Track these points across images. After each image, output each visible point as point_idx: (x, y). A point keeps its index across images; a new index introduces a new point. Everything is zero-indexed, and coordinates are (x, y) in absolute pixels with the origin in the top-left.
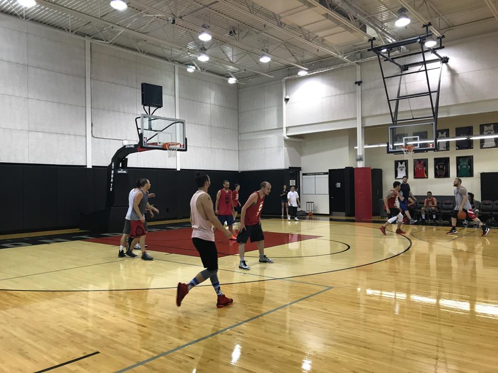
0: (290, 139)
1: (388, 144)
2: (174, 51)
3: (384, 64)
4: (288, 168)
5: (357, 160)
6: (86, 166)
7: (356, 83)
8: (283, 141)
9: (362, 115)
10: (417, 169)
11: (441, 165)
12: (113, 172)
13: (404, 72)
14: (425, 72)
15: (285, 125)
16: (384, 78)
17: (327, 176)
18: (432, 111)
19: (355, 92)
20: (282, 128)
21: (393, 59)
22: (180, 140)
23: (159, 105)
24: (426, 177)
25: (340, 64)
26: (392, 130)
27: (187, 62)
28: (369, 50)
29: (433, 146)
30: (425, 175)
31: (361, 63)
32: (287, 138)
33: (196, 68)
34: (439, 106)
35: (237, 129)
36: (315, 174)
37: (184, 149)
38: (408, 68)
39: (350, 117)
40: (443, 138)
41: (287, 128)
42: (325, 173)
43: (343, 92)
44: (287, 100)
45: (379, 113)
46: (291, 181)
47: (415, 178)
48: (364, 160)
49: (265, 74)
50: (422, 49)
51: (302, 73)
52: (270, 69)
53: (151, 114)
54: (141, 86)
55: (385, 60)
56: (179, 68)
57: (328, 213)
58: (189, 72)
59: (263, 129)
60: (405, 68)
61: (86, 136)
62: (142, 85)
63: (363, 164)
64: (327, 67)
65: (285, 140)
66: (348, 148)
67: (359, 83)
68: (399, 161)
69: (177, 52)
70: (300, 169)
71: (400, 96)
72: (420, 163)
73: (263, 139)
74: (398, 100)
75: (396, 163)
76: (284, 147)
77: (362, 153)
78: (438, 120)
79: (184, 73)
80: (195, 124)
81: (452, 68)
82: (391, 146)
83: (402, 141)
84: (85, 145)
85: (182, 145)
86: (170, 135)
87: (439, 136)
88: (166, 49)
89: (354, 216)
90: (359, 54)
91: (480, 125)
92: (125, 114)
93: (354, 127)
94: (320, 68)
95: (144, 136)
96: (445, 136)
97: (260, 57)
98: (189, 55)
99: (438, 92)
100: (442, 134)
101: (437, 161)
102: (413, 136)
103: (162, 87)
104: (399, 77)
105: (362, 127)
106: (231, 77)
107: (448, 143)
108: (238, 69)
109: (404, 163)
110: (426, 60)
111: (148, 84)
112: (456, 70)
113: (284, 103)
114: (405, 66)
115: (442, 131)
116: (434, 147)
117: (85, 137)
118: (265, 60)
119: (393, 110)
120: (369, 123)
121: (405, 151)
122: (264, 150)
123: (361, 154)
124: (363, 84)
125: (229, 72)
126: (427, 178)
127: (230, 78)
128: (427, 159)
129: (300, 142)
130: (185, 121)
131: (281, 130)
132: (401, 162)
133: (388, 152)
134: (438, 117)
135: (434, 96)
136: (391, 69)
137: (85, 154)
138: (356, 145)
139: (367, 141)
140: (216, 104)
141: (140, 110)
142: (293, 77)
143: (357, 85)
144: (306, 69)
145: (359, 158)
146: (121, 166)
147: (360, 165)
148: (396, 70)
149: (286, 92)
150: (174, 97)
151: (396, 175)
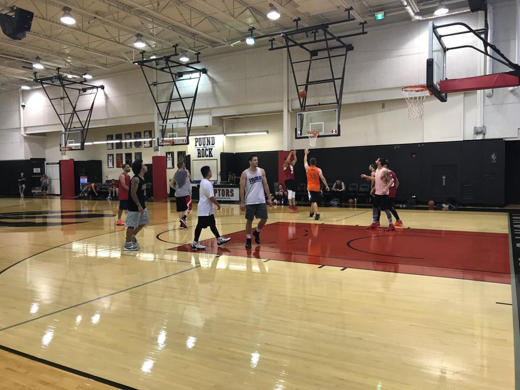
0: (29, 136)
4: (29, 159)
7: (61, 98)
8: (23, 138)
9: (64, 122)
10: (118, 161)
11: (128, 158)
15: (22, 126)
17: (58, 165)
20: (20, 128)
30: (121, 165)
32: (26, 135)
36: (53, 164)
39: (59, 123)
40: (128, 139)
41: (25, 128)
44: (23, 106)
46: (34, 169)
57: (59, 193)
60: (83, 90)
63: (67, 158)
65: (25, 137)
70: (44, 159)
72: (119, 156)
76: (24, 142)
93: (62, 130)
96: (130, 138)
100: (128, 136)
107: (131, 143)
109: (112, 156)
113: (21, 108)
115: (128, 134)
122: (12, 144)
132: (110, 155)
149: (22, 100)
151: (108, 165)
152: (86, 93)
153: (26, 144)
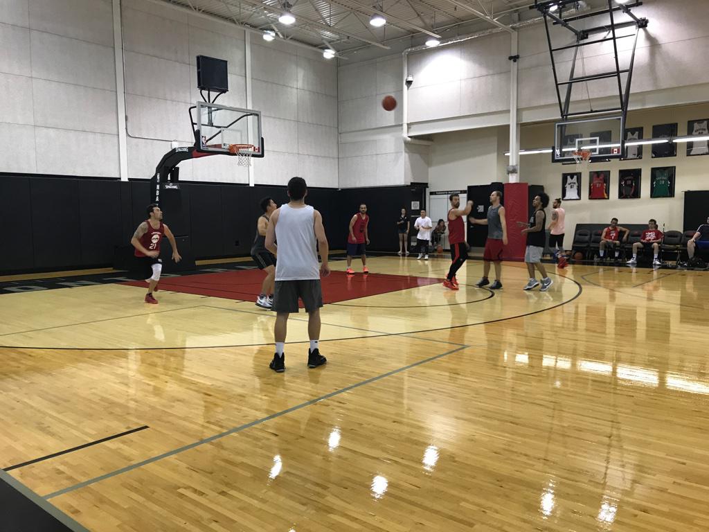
0: (413, 141)
1: (553, 148)
2: (244, 9)
3: (552, 28)
4: (409, 184)
5: (509, 172)
6: (120, 179)
7: (511, 58)
8: (403, 144)
9: (517, 106)
10: (595, 186)
11: (630, 179)
12: (158, 187)
13: (582, 42)
14: (612, 41)
15: (405, 121)
16: (551, 51)
17: (466, 195)
18: (619, 100)
19: (510, 71)
20: (402, 125)
21: (566, 21)
22: (253, 141)
23: (223, 89)
24: (606, 197)
25: (487, 29)
26: (560, 128)
27: (263, 25)
28: (531, 8)
29: (618, 153)
30: (605, 195)
31: (518, 28)
32: (409, 139)
33: (277, 34)
34: (631, 92)
35: (336, 126)
37: (260, 153)
38: (587, 35)
39: (500, 109)
40: (634, 140)
41: (408, 124)
42: (462, 192)
43: (491, 72)
44: (409, 83)
45: (542, 103)
46: (413, 203)
47: (590, 199)
48: (519, 172)
49: (377, 44)
50: (610, 7)
51: (432, 43)
52: (384, 36)
53: (211, 102)
54: (196, 59)
55: (554, 24)
56: (251, 34)
58: (265, 41)
59: (374, 126)
60: (584, 35)
61: (118, 135)
62: (198, 58)
63: (517, 179)
64: (468, 34)
65: (406, 143)
66: (496, 154)
67: (515, 58)
68: (568, 174)
69: (247, 10)
70: (426, 185)
71: (575, 77)
72: (598, 177)
73: (373, 141)
74: (570, 84)
75: (565, 177)
76: (404, 153)
77: (517, 161)
78: (628, 113)
79: (259, 43)
80: (274, 118)
81: (653, 36)
82: (558, 152)
83: (575, 144)
84: (117, 148)
85: (257, 147)
86: (239, 134)
87: (628, 138)
88: (232, 5)
90: (517, 14)
91: (689, 122)
92: (174, 103)
93: (507, 123)
94: (459, 35)
95: (202, 134)
96: (637, 137)
97: (370, 17)
98: (265, 15)
99: (630, 71)
100: (633, 134)
101: (623, 174)
102: (591, 136)
103: (226, 62)
104: (575, 48)
105: (517, 124)
106: (328, 48)
107: (640, 148)
108: (337, 37)
109: (575, 177)
110: (615, 22)
111: (207, 58)
112: (658, 39)
113: (405, 87)
114: (584, 32)
115: (633, 131)
116: (620, 154)
117: (116, 137)
118: (378, 22)
119: (563, 99)
120: (528, 118)
121: (578, 159)
122: (375, 157)
123: (514, 164)
124: (520, 60)
125: (324, 41)
126: (608, 198)
127: (326, 50)
128: (609, 172)
129: (429, 146)
130: (260, 112)
131: (398, 128)
133: (554, 161)
134: (628, 109)
135: (624, 77)
136: (563, 37)
137: (117, 161)
138: (508, 151)
139: (523, 145)
140: (306, 88)
141: (196, 97)
142: (418, 48)
143: (512, 61)
144: (438, 36)
145: (511, 170)
146: (169, 179)
147: (513, 179)
148: (570, 38)
149: (408, 71)
150: (244, 78)
151: (564, 195)
153: (407, 155)
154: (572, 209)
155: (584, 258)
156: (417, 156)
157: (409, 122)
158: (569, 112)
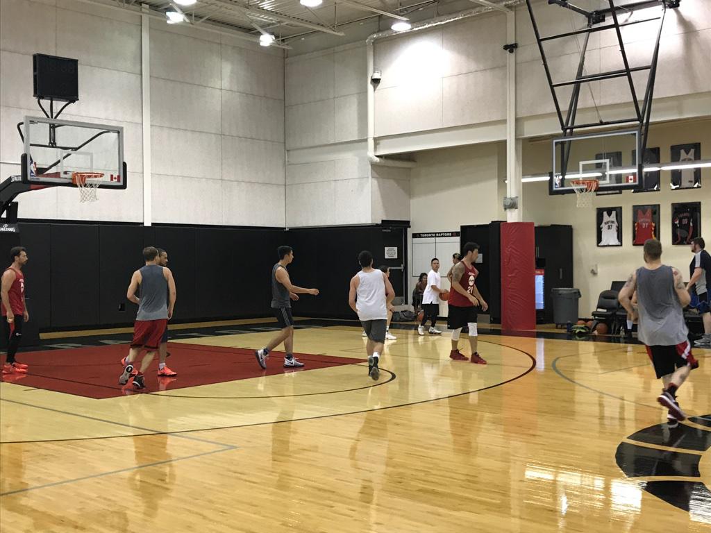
0: (383, 161)
4: (380, 222)
5: (506, 208)
7: (506, 47)
8: (370, 167)
9: (516, 115)
10: (640, 226)
11: (685, 218)
13: (596, 26)
14: (614, 30)
15: (371, 134)
16: (539, 41)
17: (458, 239)
18: (633, 108)
19: (505, 66)
20: (366, 140)
23: (71, 97)
25: (473, 8)
31: (515, 7)
32: (377, 160)
35: (283, 141)
36: (435, 235)
39: (494, 118)
41: (376, 140)
42: (454, 234)
43: (482, 67)
44: (376, 81)
45: (548, 110)
46: (386, 249)
47: (634, 245)
48: (521, 207)
51: (401, 27)
55: (550, 2)
56: (150, 18)
59: (331, 142)
60: (598, 17)
62: (35, 57)
63: (519, 215)
64: (450, 14)
65: (374, 165)
66: (496, 181)
67: (511, 48)
68: (604, 209)
70: (407, 224)
72: (644, 214)
73: (331, 161)
76: (370, 177)
77: (516, 192)
79: (161, 29)
81: (687, 19)
82: (557, 180)
83: (578, 169)
85: (116, 175)
86: (89, 157)
89: (500, 323)
93: (503, 139)
94: (439, 15)
95: (34, 159)
96: (693, 158)
100: (687, 154)
101: (678, 209)
102: (597, 159)
103: (76, 61)
105: (517, 139)
106: (263, 33)
107: (698, 172)
109: (614, 213)
112: (694, 24)
113: (370, 87)
115: (687, 148)
116: (637, 183)
120: (531, 130)
122: (333, 183)
123: (514, 196)
124: (519, 49)
127: (260, 36)
128: (659, 205)
129: (410, 169)
130: (122, 128)
131: (363, 143)
132: (609, 211)
133: (552, 192)
140: (235, 88)
142: (386, 34)
143: (508, 51)
144: (405, 19)
145: (508, 202)
147: (513, 217)
148: (582, 22)
149: (374, 65)
150: (139, 76)
151: (599, 239)
152: (602, 24)
153: (375, 182)
154: (610, 260)
155: (609, 332)
156: (391, 183)
157: (376, 136)
158: (576, 124)
